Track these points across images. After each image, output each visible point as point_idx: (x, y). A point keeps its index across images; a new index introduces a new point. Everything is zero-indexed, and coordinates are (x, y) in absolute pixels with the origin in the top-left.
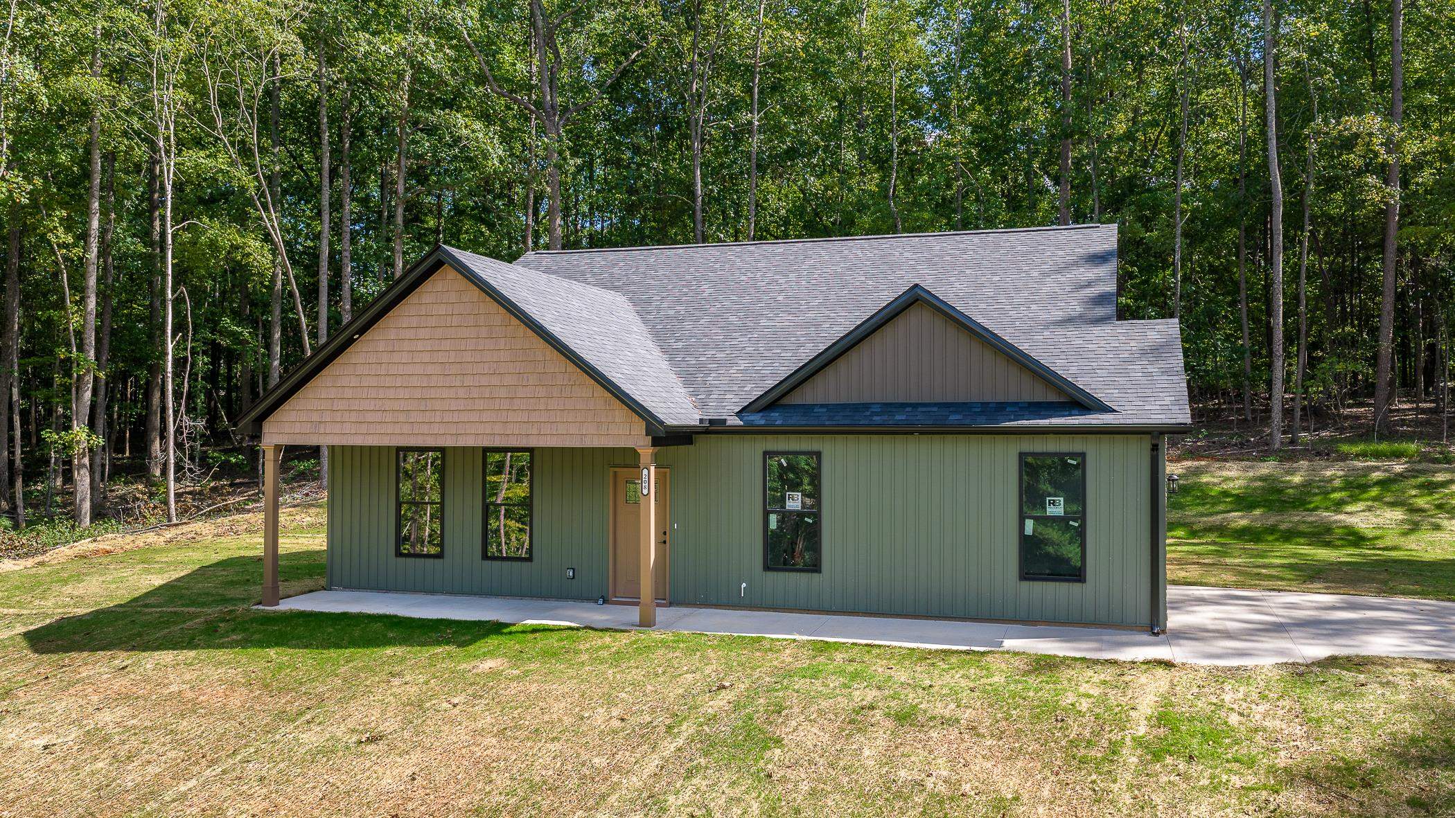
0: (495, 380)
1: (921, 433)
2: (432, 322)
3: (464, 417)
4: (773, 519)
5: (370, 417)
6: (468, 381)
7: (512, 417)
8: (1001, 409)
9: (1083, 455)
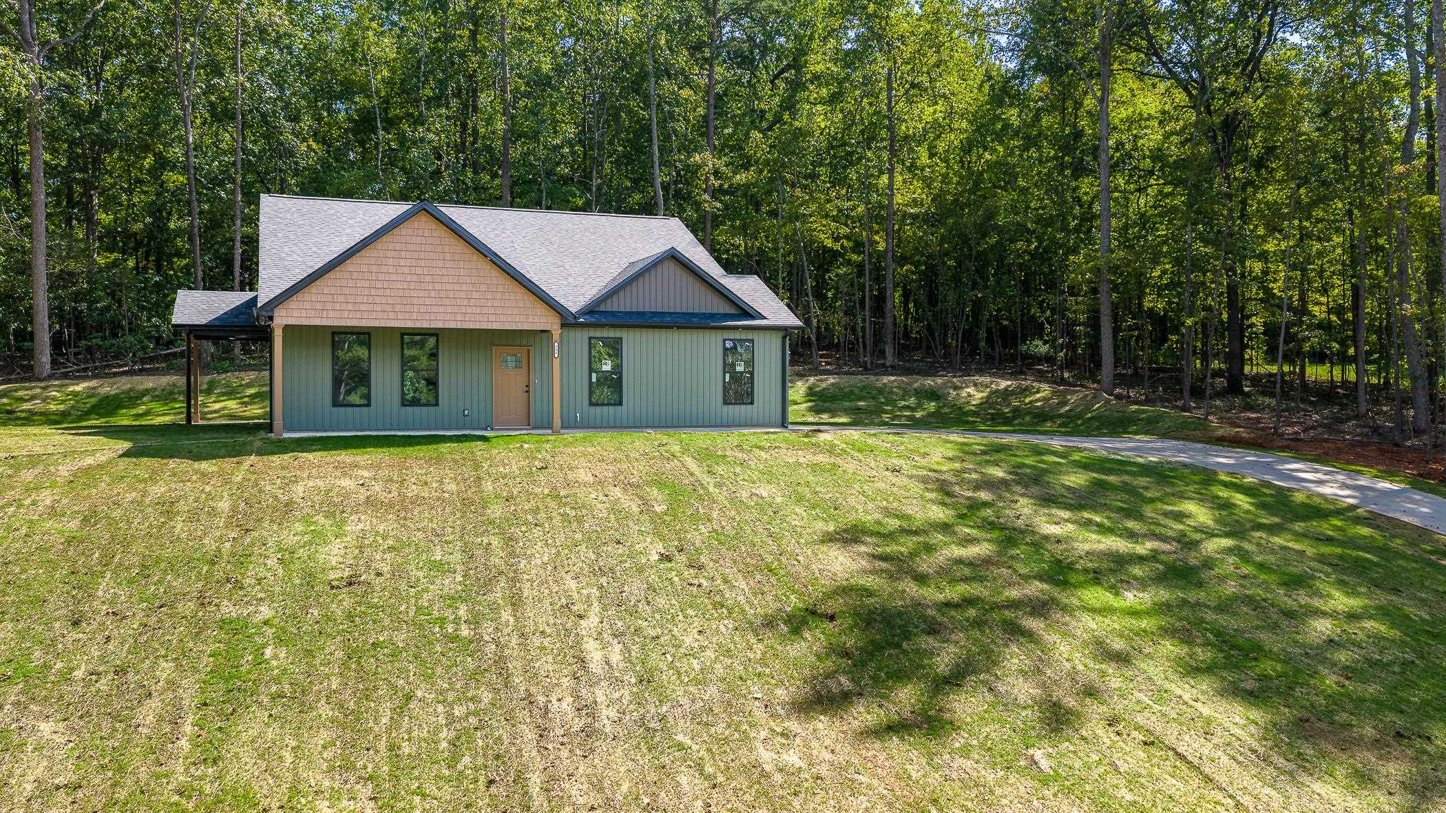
0: (456, 287)
1: (678, 327)
2: (411, 247)
3: (434, 309)
4: (594, 375)
5: (363, 307)
6: (437, 287)
7: (469, 310)
8: (712, 316)
9: (752, 341)
